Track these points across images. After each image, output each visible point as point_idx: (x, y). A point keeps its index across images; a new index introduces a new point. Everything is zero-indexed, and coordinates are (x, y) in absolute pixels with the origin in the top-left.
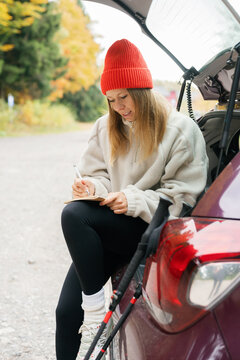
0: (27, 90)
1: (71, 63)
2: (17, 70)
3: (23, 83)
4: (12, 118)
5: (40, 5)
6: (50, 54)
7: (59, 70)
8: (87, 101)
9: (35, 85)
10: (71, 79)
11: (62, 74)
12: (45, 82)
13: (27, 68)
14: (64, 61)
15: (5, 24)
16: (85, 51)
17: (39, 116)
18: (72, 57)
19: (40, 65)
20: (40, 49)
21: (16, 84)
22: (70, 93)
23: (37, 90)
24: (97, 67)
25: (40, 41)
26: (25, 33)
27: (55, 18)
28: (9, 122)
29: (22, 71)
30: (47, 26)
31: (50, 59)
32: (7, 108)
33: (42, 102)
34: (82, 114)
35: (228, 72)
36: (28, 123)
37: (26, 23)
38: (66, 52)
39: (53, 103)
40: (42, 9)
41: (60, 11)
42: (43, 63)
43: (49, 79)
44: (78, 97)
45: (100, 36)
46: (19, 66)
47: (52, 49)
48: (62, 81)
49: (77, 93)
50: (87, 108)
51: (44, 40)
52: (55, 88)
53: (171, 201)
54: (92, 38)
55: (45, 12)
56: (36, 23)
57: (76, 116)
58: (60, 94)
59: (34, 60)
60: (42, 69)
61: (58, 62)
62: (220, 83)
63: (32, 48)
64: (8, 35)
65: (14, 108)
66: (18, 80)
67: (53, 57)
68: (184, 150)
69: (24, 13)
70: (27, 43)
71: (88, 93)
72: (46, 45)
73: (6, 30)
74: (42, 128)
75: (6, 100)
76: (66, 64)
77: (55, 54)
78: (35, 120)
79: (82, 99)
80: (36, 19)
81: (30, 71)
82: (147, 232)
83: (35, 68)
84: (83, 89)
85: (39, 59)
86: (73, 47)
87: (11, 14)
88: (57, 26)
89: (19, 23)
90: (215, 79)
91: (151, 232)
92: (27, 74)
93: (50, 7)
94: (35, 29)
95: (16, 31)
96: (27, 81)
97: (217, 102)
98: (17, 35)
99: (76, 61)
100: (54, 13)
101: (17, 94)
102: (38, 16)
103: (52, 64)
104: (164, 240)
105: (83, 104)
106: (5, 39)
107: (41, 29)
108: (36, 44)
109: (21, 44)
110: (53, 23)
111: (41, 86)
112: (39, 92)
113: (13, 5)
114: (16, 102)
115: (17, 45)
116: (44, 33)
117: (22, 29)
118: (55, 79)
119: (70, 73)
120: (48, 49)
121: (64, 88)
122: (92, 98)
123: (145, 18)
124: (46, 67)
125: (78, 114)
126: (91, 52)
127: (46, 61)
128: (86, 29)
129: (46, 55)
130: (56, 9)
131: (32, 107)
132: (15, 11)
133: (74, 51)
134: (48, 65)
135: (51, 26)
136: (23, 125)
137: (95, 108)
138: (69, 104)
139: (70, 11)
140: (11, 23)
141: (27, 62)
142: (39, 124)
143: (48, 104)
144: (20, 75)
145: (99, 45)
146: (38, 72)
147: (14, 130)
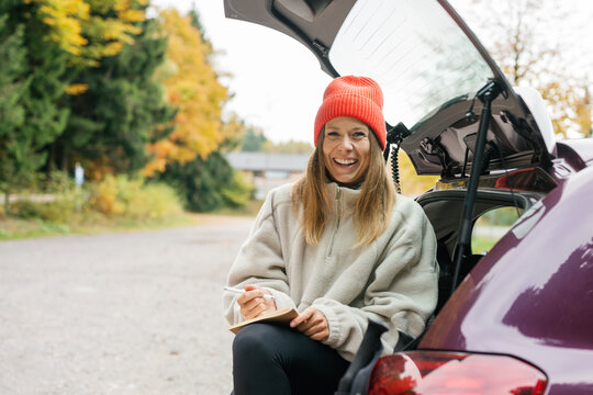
0: (106, 159)
1: (181, 116)
2: (91, 125)
3: (100, 146)
4: (79, 202)
5: (134, 24)
6: (147, 101)
7: (161, 127)
8: (205, 177)
9: (120, 150)
10: (179, 143)
11: (165, 134)
12: (136, 146)
13: (109, 122)
14: (170, 112)
15: (75, 51)
16: (203, 98)
17: (126, 201)
18: (182, 107)
19: (129, 117)
20: (131, 92)
21: (90, 147)
22: (177, 163)
23: (123, 158)
24: (222, 123)
25: (131, 81)
26: (108, 66)
27: (157, 43)
28: (75, 210)
29: (100, 126)
30: (143, 56)
31: (146, 109)
32: (72, 187)
33: (130, 178)
34: (196, 198)
35: (458, 131)
36: (107, 212)
37: (110, 51)
38: (173, 99)
39: (148, 180)
40: (136, 30)
41: (164, 34)
42: (135, 115)
43: (144, 140)
44: (189, 171)
45: (229, 75)
46: (95, 118)
47: (149, 92)
48: (165, 146)
49: (188, 164)
50: (205, 189)
51: (138, 79)
52: (153, 156)
53: (386, 324)
54: (216, 77)
55: (142, 35)
56: (125, 51)
57: (185, 202)
58: (160, 165)
59: (119, 110)
60: (133, 124)
61: (160, 114)
62: (444, 149)
63: (118, 91)
64: (79, 69)
65: (83, 187)
66: (92, 142)
67: (151, 106)
68: (408, 245)
69: (107, 35)
70: (108, 83)
71: (206, 164)
72: (141, 86)
73: (75, 61)
74: (129, 220)
75: (72, 174)
76: (173, 117)
77: (154, 102)
78: (118, 207)
79: (196, 173)
80: (126, 45)
81: (114, 127)
82: (348, 375)
83: (120, 121)
84: (199, 157)
85: (129, 108)
86: (185, 91)
87: (84, 35)
88: (160, 58)
89: (97, 51)
90: (436, 143)
91: (355, 375)
92: (107, 132)
93: (150, 27)
94: (124, 62)
95: (92, 63)
96: (106, 144)
97: (439, 177)
98: (93, 70)
99: (188, 112)
100: (155, 36)
101: (91, 164)
102: (130, 41)
103: (149, 118)
104: (376, 387)
105: (198, 182)
106: (74, 75)
107: (134, 60)
108: (125, 85)
109: (100, 84)
110: (154, 53)
111: (130, 152)
112: (127, 162)
113: (90, 22)
114: (88, 178)
115: (94, 85)
116: (137, 67)
117: (103, 60)
118: (153, 141)
119: (178, 132)
120: (144, 93)
121: (167, 157)
122: (213, 173)
123: (327, 49)
124: (140, 121)
125: (190, 198)
126: (212, 99)
127: (140, 111)
128: (206, 62)
129: (140, 102)
130: (159, 30)
131: (114, 186)
132: (92, 31)
133: (185, 97)
134: (144, 118)
135: (149, 56)
136: (98, 216)
137: (218, 189)
138: (176, 182)
139: (181, 35)
140: (85, 51)
141: (109, 113)
142: (124, 214)
143: (140, 182)
144: (96, 133)
145: (226, 89)
146: (125, 128)
147: (82, 223)
